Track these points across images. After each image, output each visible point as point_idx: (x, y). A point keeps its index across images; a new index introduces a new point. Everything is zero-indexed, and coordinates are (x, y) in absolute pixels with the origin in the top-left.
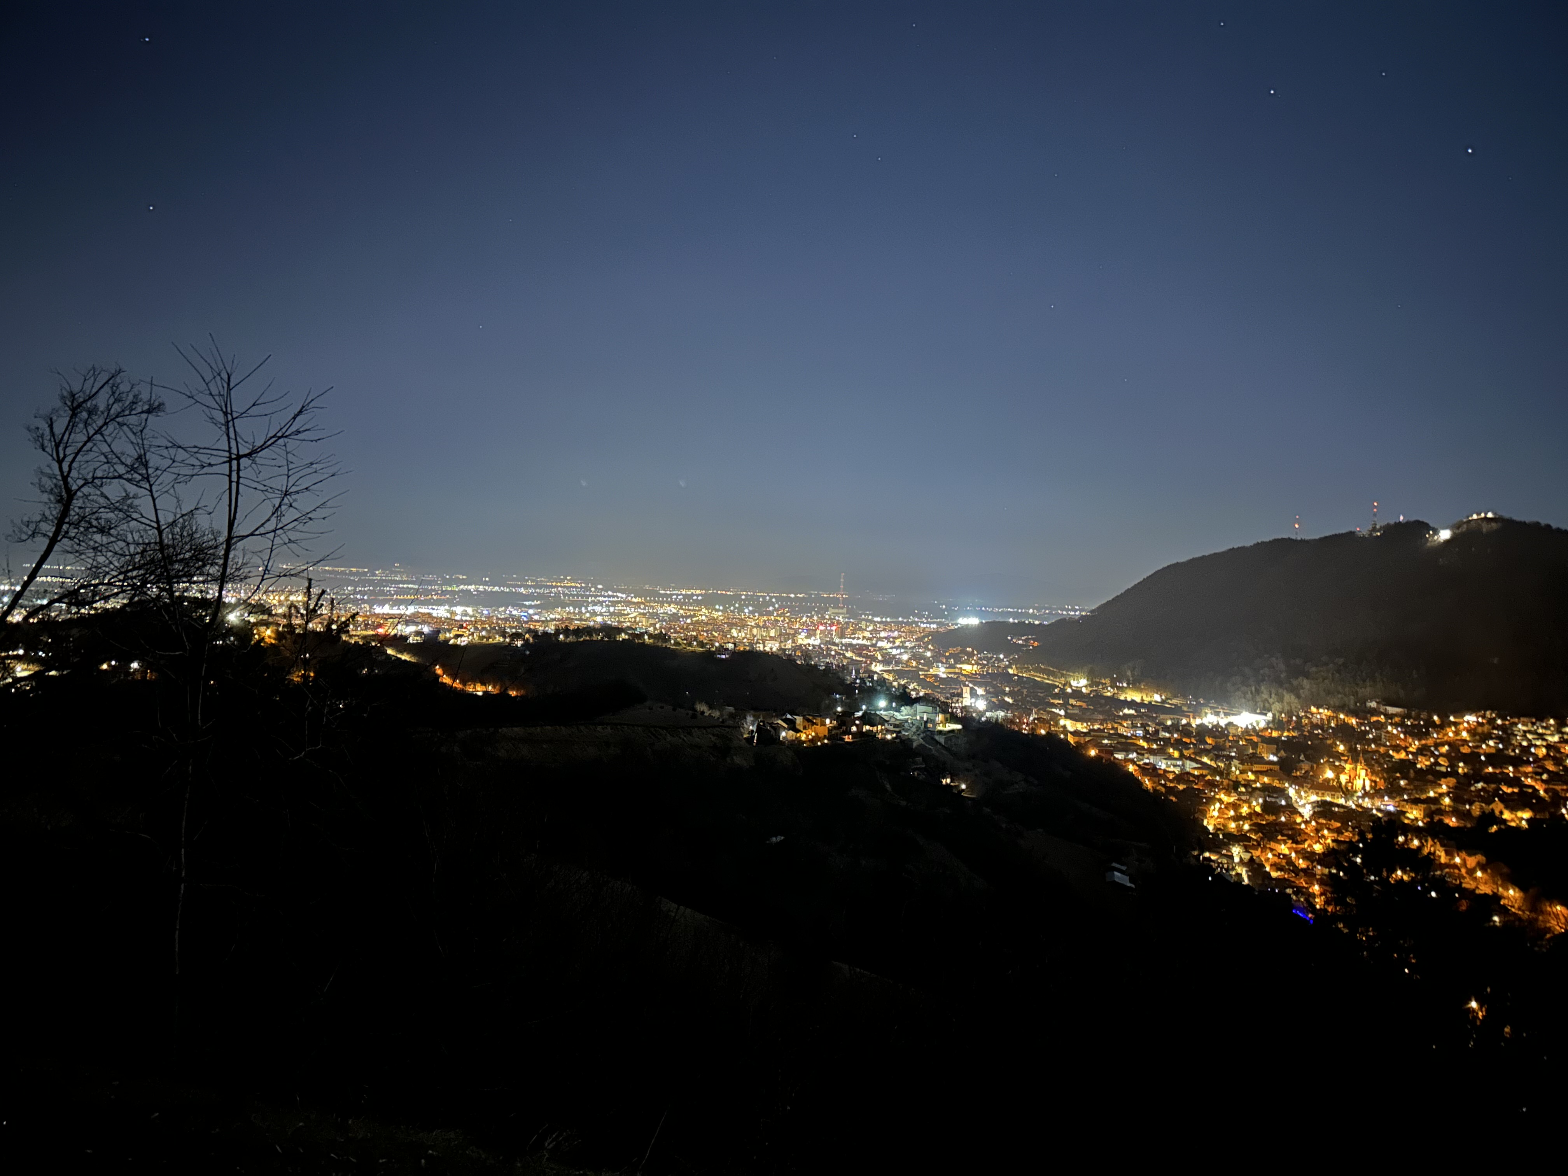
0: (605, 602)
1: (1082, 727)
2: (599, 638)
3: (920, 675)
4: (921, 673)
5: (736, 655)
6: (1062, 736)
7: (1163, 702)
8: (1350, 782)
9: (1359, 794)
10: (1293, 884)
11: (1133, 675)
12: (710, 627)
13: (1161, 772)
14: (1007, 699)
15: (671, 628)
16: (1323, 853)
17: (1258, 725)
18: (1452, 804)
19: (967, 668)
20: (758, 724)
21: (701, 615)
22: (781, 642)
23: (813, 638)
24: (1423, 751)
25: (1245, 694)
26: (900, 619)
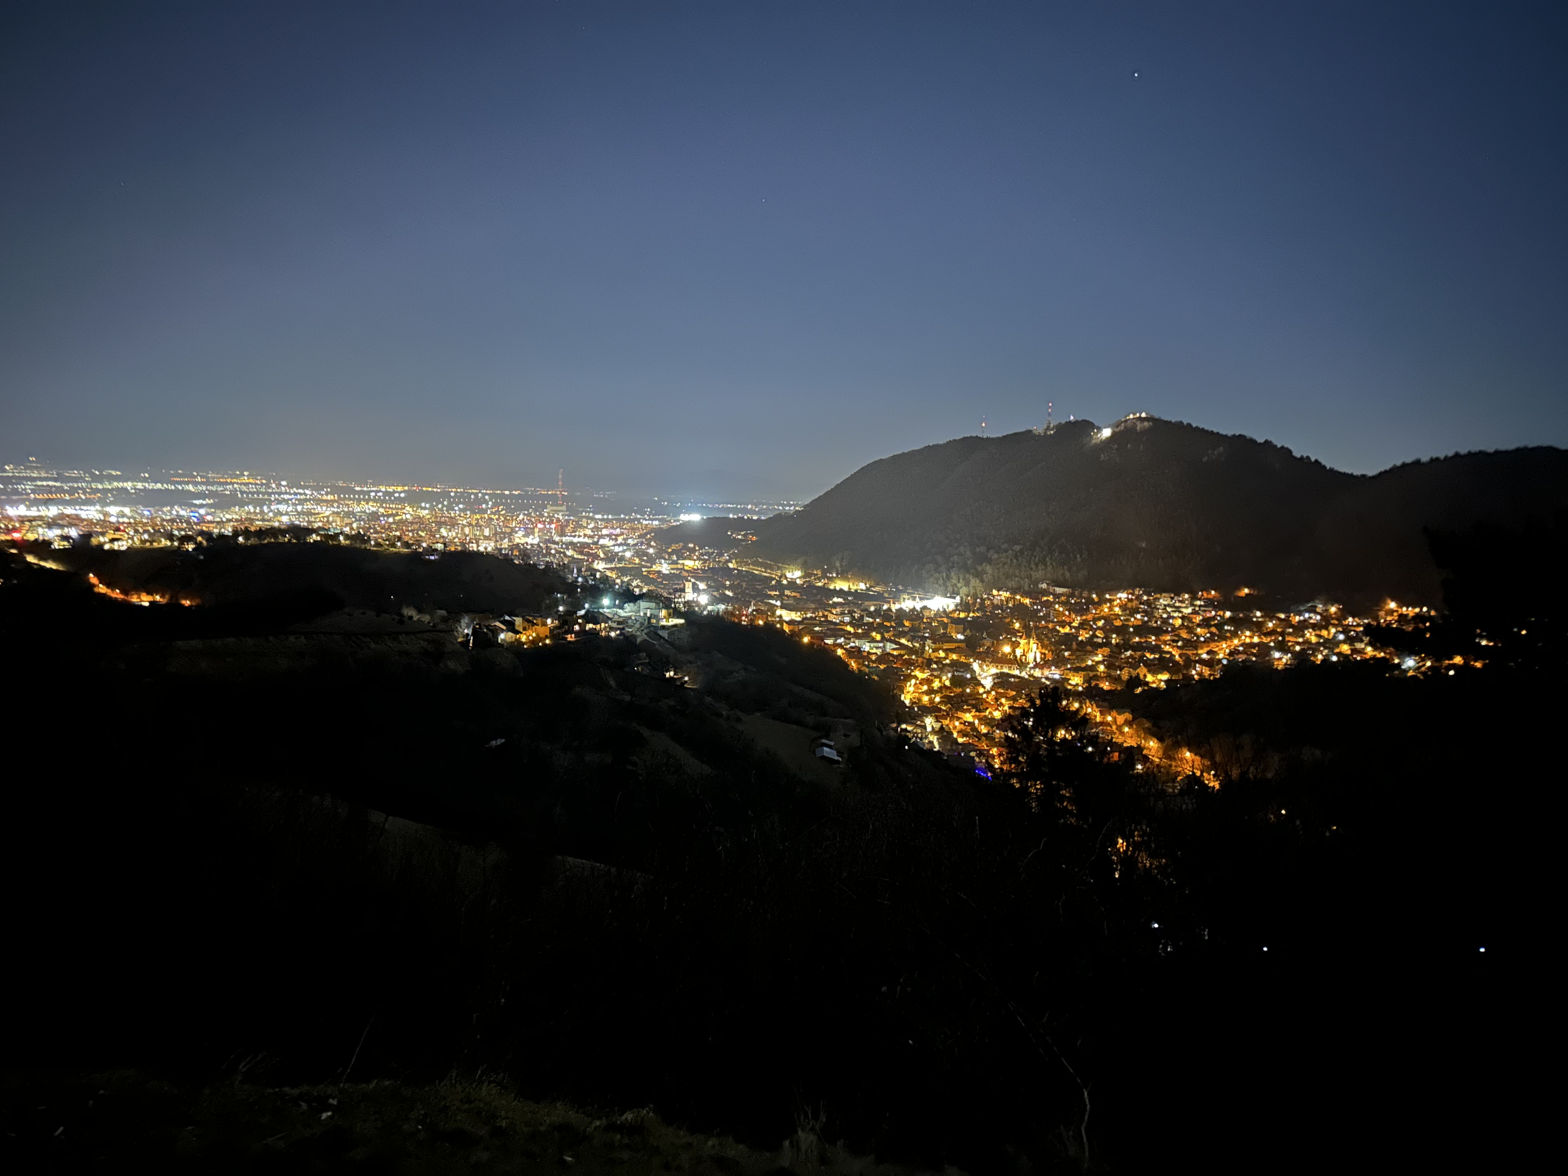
0: (291, 500)
1: (796, 616)
2: (286, 540)
3: (642, 571)
4: (644, 570)
5: (446, 555)
6: (778, 626)
7: (868, 589)
8: (1024, 655)
9: (1031, 665)
10: (976, 748)
11: (841, 566)
12: (416, 526)
13: (865, 654)
14: (727, 592)
15: (370, 528)
16: (1001, 719)
17: (948, 608)
18: (1106, 670)
19: (689, 564)
20: (474, 627)
21: (406, 514)
22: (497, 541)
23: (531, 537)
24: (1083, 625)
25: (937, 579)
26: (622, 516)
